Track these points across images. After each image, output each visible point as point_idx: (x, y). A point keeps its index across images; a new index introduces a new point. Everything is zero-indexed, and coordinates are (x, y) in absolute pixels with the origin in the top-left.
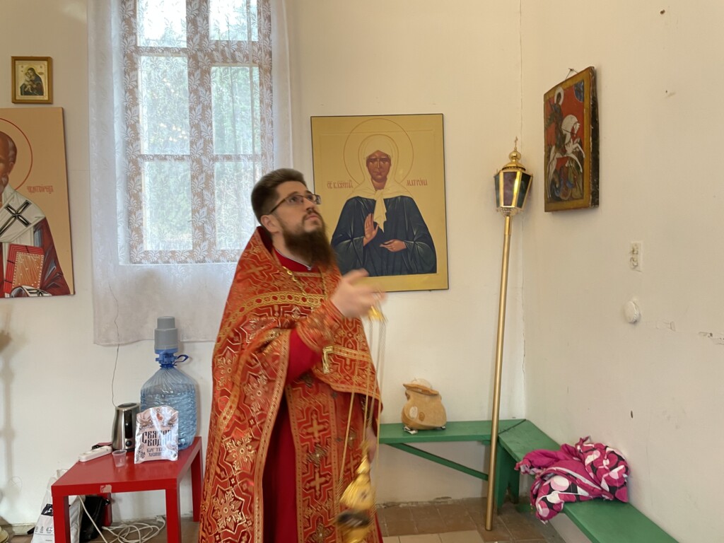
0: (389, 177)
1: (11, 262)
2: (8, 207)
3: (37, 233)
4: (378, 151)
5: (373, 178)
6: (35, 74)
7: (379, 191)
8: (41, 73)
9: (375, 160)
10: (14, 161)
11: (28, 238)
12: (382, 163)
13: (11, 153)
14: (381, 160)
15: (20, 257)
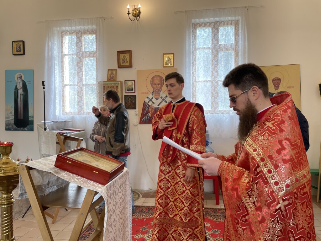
0: (280, 85)
4: (276, 77)
5: (274, 86)
6: (169, 58)
7: (276, 90)
8: (171, 58)
9: (275, 80)
12: (278, 81)
14: (278, 80)
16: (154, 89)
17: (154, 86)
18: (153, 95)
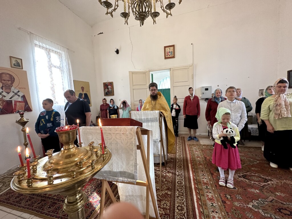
1: (15, 105)
2: (13, 92)
3: (22, 98)
4: (82, 86)
6: (17, 62)
7: (83, 92)
9: (82, 88)
10: (14, 81)
11: (20, 99)
13: (13, 79)
15: (18, 104)
16: (3, 84)
17: (3, 81)
18: (2, 89)
